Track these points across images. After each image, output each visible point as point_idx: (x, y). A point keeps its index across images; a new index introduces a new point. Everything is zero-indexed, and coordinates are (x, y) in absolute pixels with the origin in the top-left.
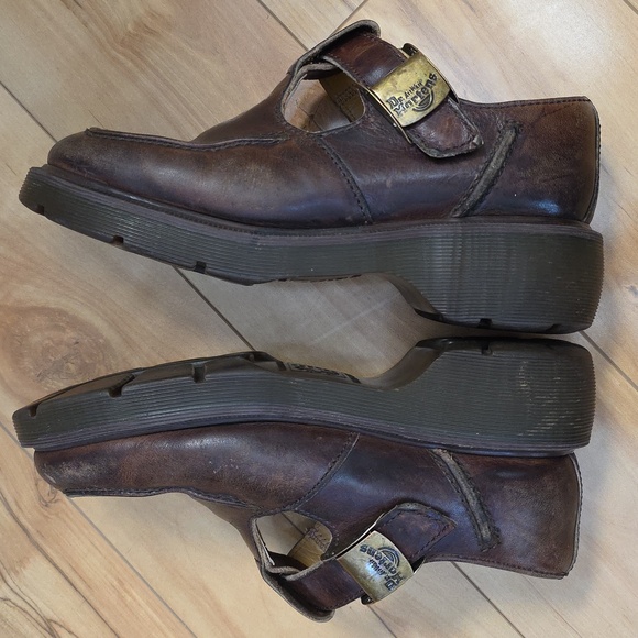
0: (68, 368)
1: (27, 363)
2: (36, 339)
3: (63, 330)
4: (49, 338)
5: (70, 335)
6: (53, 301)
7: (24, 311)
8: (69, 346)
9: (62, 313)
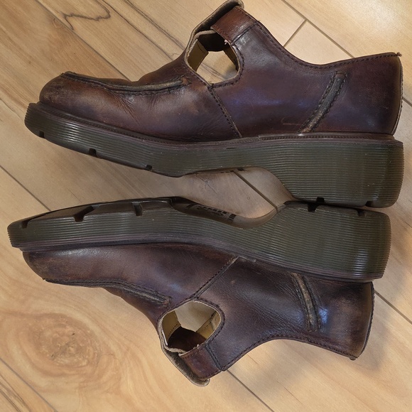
0: (70, 350)
1: (44, 349)
2: (48, 334)
3: (65, 326)
4: (57, 332)
5: (69, 329)
6: (57, 309)
7: (39, 317)
8: (68, 336)
9: (63, 316)
